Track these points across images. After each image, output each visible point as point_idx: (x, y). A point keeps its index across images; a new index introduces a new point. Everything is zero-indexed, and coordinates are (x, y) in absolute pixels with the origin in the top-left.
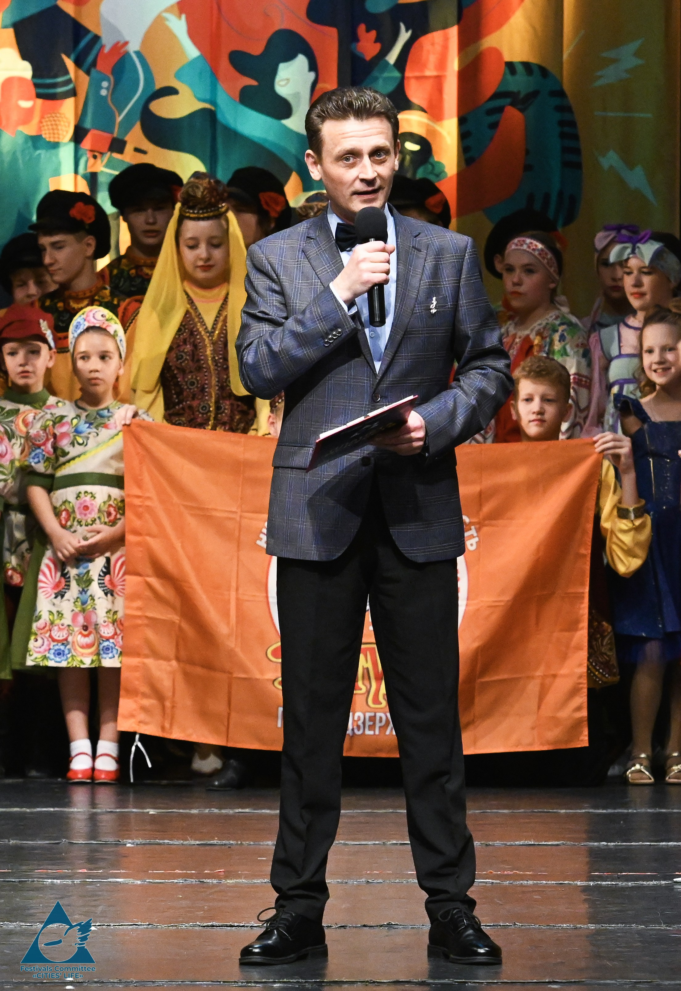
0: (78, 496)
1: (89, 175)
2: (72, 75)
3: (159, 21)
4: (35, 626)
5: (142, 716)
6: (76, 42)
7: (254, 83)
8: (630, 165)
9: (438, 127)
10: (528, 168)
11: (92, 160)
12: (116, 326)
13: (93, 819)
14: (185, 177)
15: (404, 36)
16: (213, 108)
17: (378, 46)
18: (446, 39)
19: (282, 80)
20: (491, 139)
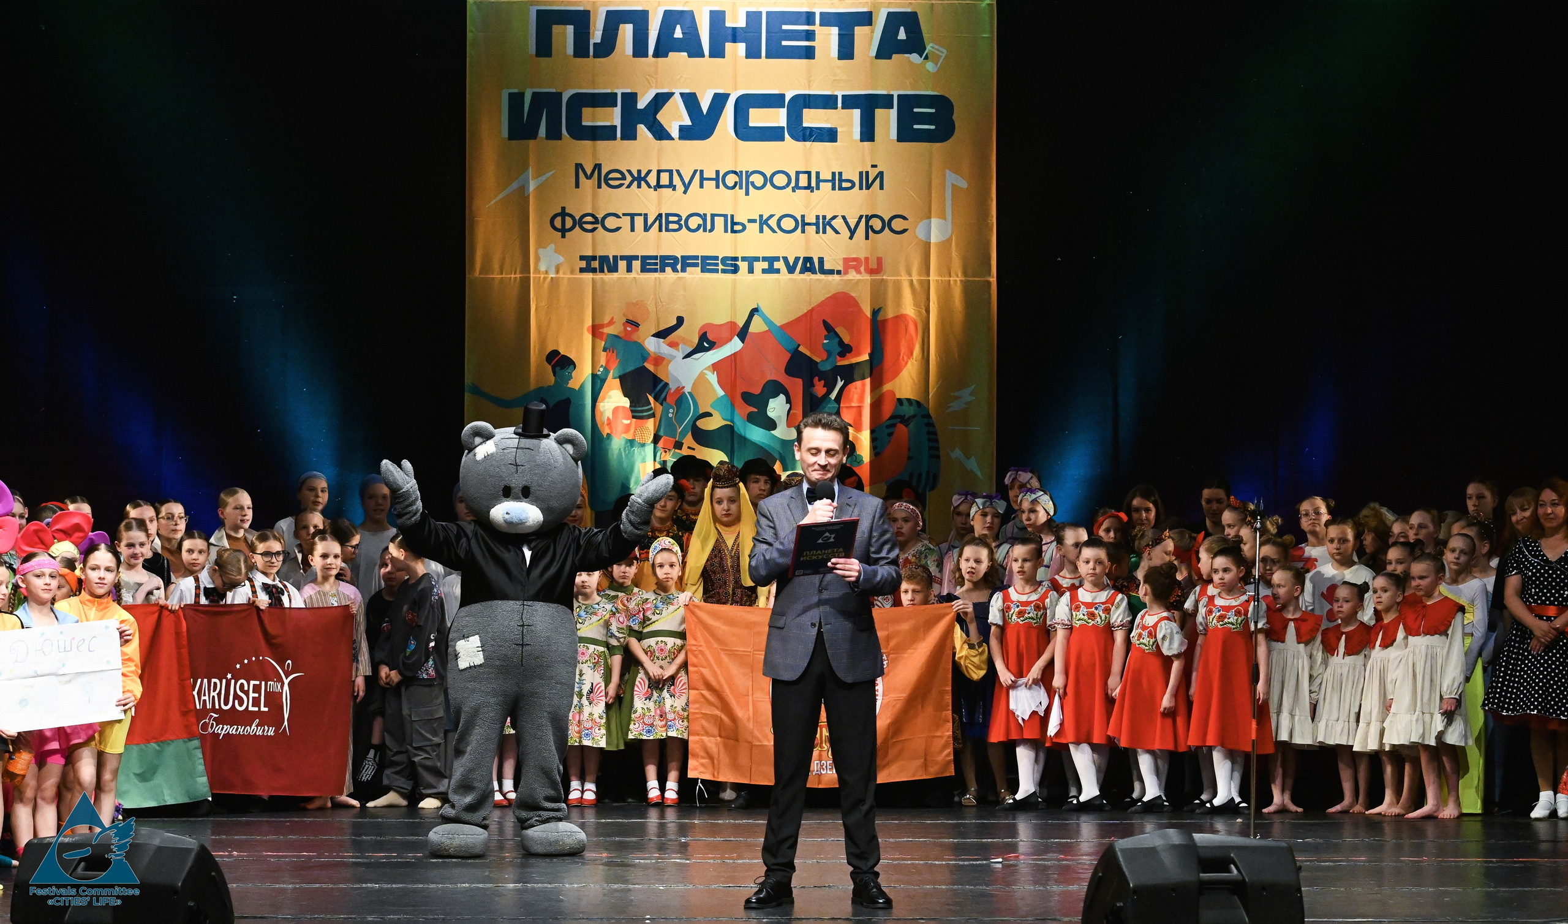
0: (657, 643)
2: (653, 405)
3: (702, 375)
4: (633, 716)
5: (702, 769)
6: (655, 387)
7: (755, 410)
8: (968, 457)
10: (910, 458)
11: (664, 454)
12: (677, 548)
13: (662, 827)
14: (714, 463)
15: (840, 384)
16: (732, 424)
17: (825, 390)
18: (864, 385)
19: (771, 408)
20: (889, 442)
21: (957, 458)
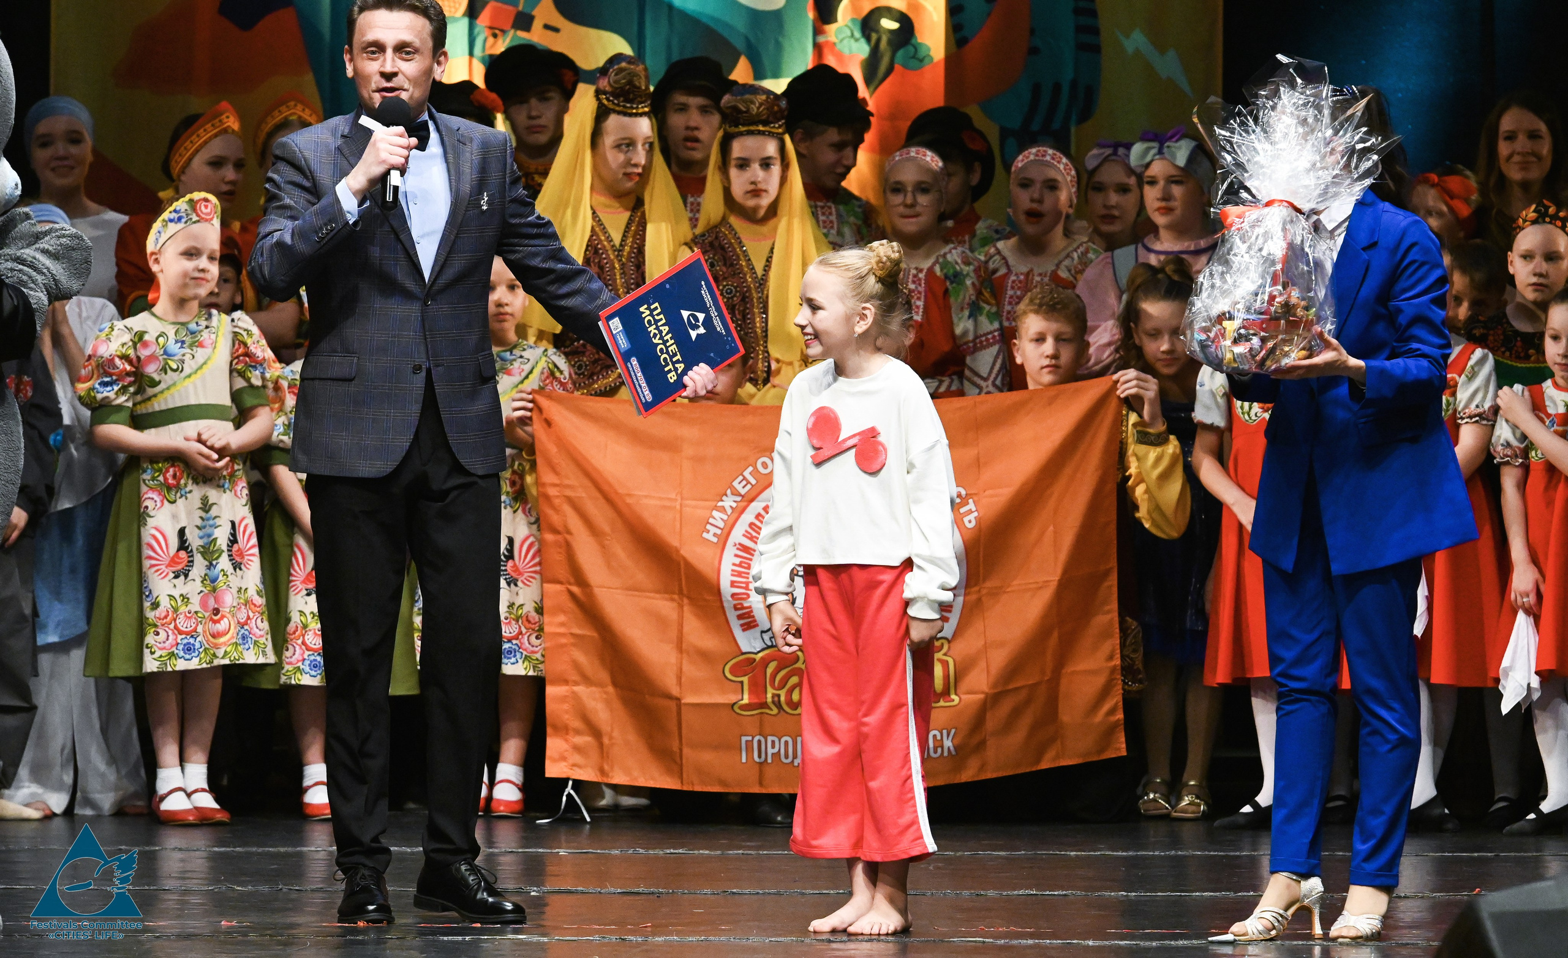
1: (487, 58)
8: (1162, 49)
10: (1034, 51)
11: (491, 40)
20: (989, 15)
21: (1137, 52)
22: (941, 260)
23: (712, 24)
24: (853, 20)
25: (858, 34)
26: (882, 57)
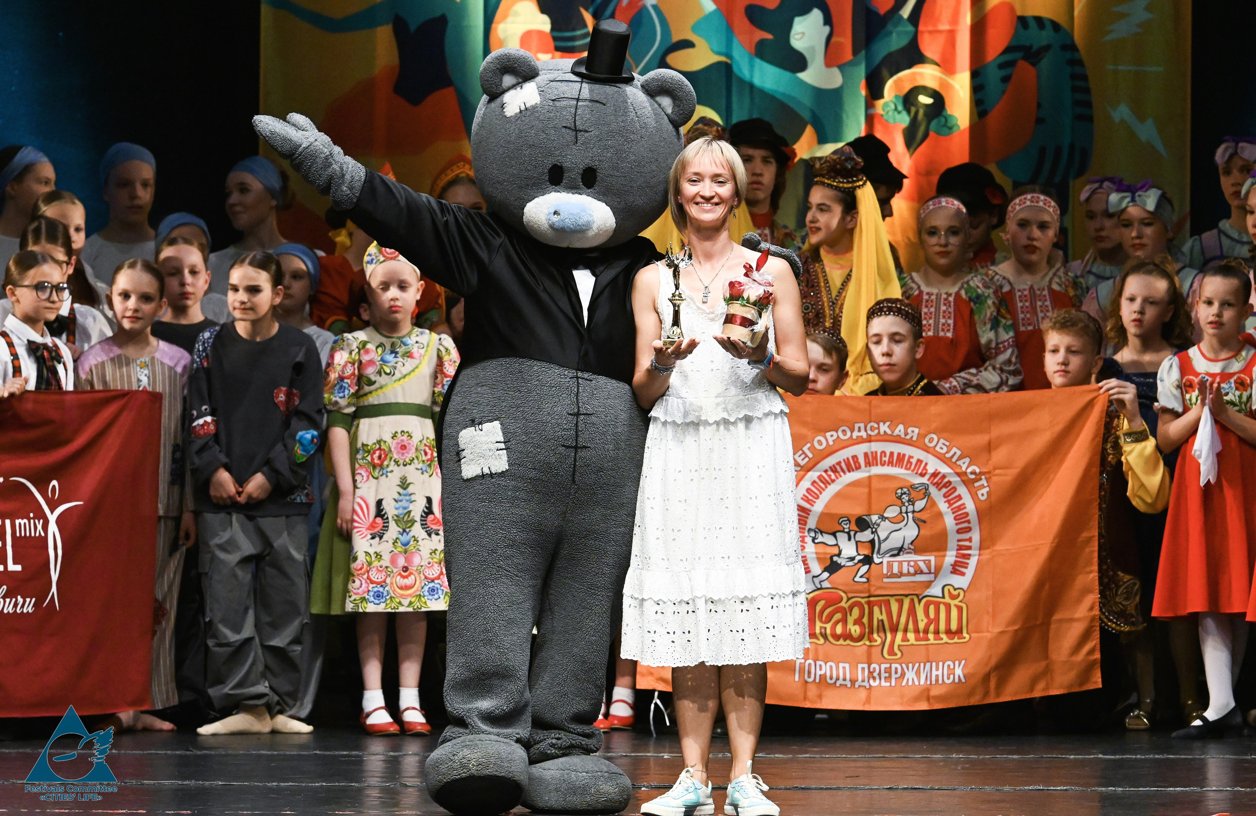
2: (590, 28)
7: (769, 36)
9: (950, 81)
10: (1040, 121)
16: (729, 61)
17: (891, 1)
19: (798, 34)
20: (1004, 92)
21: (1123, 121)
22: (965, 286)
23: (785, 100)
24: (896, 97)
25: (900, 108)
26: (920, 125)
